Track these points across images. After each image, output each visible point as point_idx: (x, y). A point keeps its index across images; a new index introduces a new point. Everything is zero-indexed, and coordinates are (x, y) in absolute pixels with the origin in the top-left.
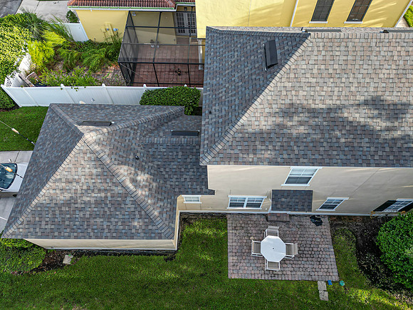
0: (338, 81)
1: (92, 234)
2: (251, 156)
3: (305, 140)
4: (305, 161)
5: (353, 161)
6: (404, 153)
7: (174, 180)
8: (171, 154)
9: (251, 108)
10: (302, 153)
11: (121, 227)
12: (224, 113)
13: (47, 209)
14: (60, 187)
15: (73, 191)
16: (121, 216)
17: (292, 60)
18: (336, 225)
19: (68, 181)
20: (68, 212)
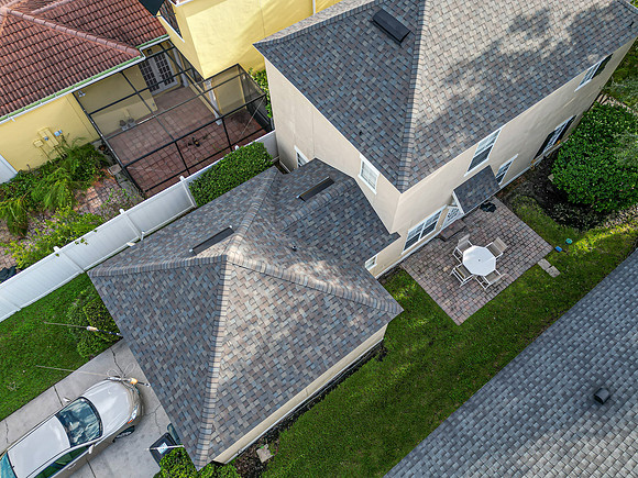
0: (477, 19)
1: (311, 374)
2: (445, 150)
3: (482, 101)
4: (495, 122)
5: (534, 97)
6: (568, 63)
7: (347, 250)
8: (322, 222)
9: (415, 96)
10: (487, 116)
11: (339, 339)
12: (379, 123)
13: (235, 386)
14: (236, 344)
15: (255, 338)
16: (330, 327)
17: (426, 18)
18: (508, 199)
19: (241, 329)
20: (264, 370)
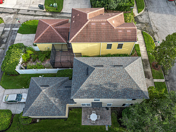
0: (102, 79)
2: (83, 96)
5: (107, 97)
7: (66, 100)
8: (65, 93)
9: (82, 85)
10: (95, 95)
11: (52, 113)
12: (77, 85)
13: (33, 109)
15: (40, 104)
16: (52, 110)
17: (91, 74)
18: (113, 110)
19: (38, 102)
20: (39, 110)
